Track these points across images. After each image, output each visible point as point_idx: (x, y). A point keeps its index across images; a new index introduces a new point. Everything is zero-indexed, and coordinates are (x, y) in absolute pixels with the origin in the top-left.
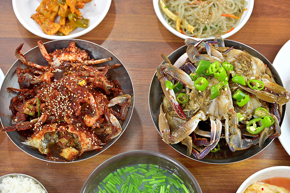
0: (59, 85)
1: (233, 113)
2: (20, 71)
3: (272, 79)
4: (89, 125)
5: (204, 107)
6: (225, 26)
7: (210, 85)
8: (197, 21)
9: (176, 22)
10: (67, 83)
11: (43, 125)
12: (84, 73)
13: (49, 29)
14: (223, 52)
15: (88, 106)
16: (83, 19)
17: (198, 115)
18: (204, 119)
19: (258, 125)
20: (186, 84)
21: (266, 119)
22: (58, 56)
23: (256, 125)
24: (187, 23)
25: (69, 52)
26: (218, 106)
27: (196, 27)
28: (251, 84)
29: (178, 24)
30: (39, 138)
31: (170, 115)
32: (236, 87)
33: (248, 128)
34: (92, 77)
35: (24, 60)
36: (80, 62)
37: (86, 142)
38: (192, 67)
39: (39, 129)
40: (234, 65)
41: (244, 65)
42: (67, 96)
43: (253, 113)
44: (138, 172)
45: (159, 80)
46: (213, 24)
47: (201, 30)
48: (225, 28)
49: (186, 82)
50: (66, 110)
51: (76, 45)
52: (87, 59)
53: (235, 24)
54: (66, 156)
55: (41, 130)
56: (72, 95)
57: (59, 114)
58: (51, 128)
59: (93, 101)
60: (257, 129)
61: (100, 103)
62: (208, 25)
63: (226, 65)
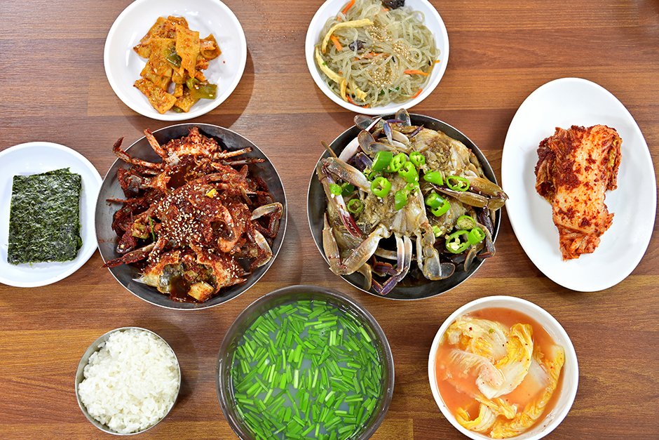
0: (179, 198)
1: (428, 228)
2: (123, 174)
3: (480, 169)
4: (225, 251)
5: (388, 221)
6: (409, 87)
7: (393, 188)
8: (370, 83)
9: (340, 85)
10: (190, 197)
11: (161, 254)
12: (214, 177)
13: (161, 102)
14: (409, 133)
15: (222, 226)
16: (208, 84)
17: (378, 231)
18: (387, 235)
19: (462, 239)
20: (357, 185)
21: (474, 233)
22: (175, 150)
23: (459, 240)
24: (357, 87)
25: (191, 143)
26: (406, 219)
27: (369, 92)
28: (451, 181)
29: (343, 88)
30: (157, 274)
31: (338, 230)
32: (430, 189)
33: (448, 245)
34: (225, 182)
35: (127, 159)
36: (207, 157)
37: (223, 275)
38: (366, 160)
39: (156, 260)
40: (426, 155)
41: (439, 154)
42: (191, 214)
43: (455, 223)
44: (298, 313)
45: (320, 181)
46: (392, 86)
47: (376, 96)
48: (410, 91)
49: (358, 184)
50: (191, 234)
51: (201, 131)
52: (217, 151)
53: (423, 83)
54: (197, 297)
55: (158, 261)
56: (199, 212)
57: (181, 239)
58: (172, 258)
59: (228, 218)
60: (461, 245)
61: (240, 217)
62: (386, 88)
63: (414, 157)
